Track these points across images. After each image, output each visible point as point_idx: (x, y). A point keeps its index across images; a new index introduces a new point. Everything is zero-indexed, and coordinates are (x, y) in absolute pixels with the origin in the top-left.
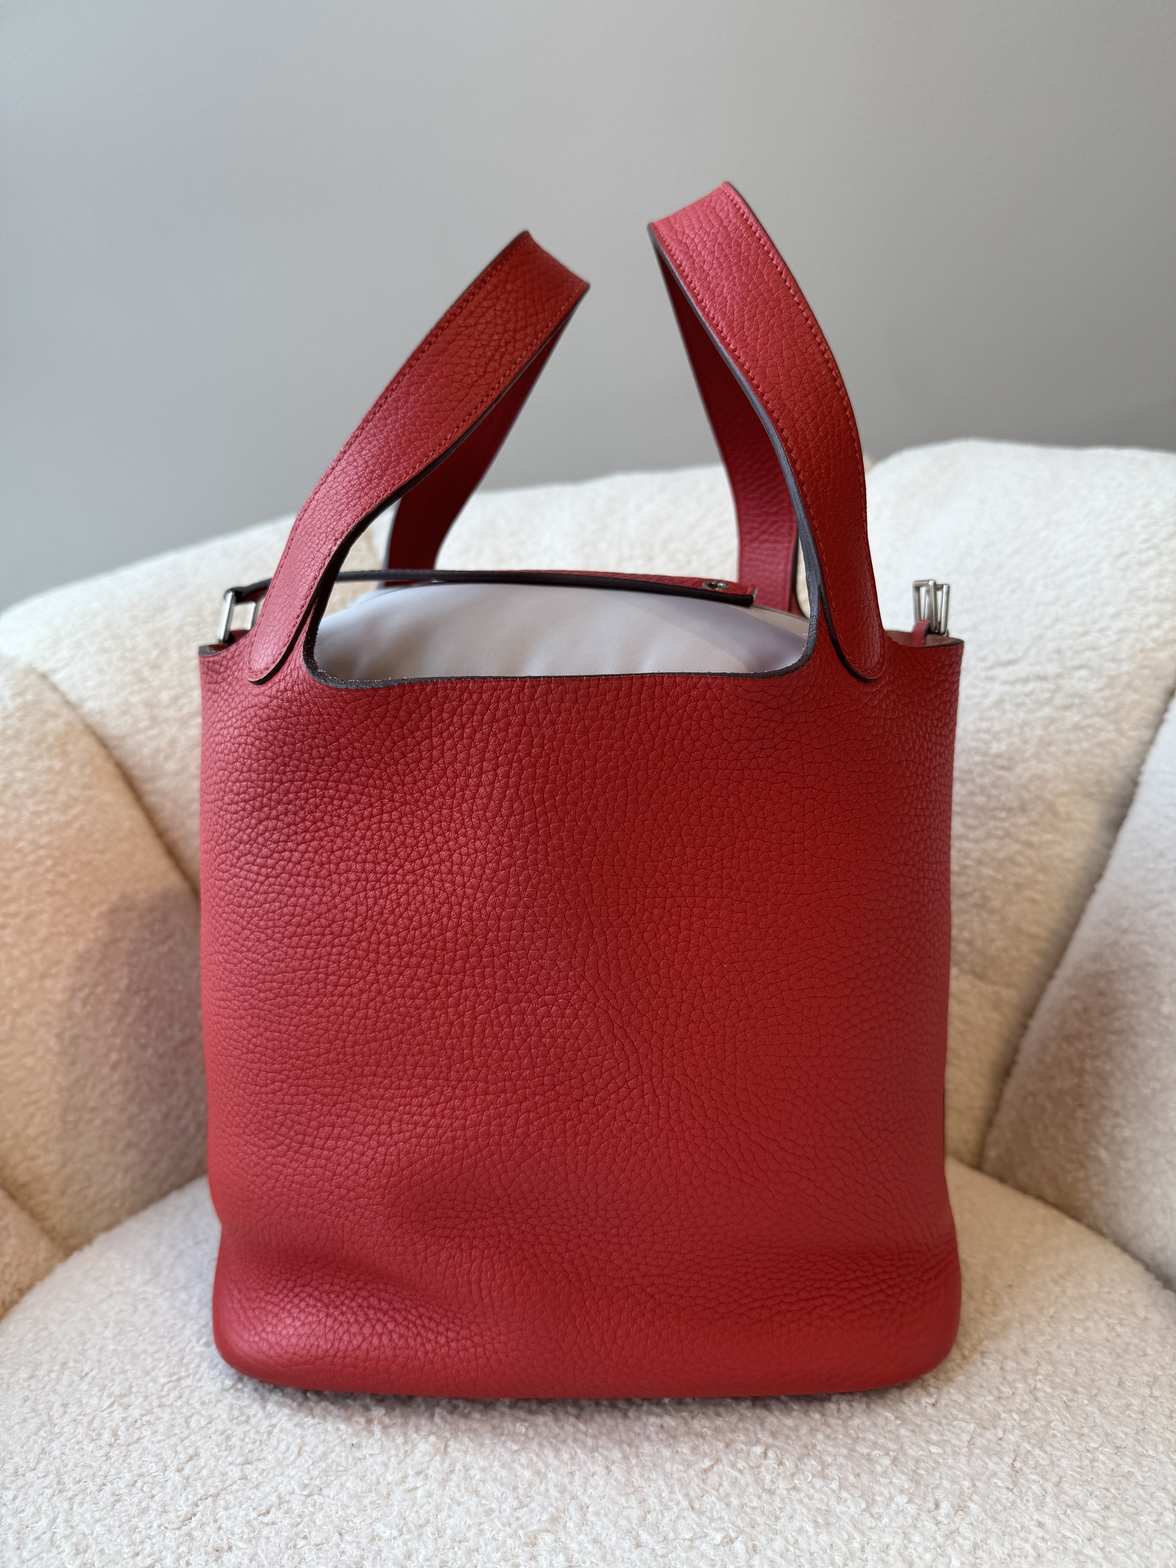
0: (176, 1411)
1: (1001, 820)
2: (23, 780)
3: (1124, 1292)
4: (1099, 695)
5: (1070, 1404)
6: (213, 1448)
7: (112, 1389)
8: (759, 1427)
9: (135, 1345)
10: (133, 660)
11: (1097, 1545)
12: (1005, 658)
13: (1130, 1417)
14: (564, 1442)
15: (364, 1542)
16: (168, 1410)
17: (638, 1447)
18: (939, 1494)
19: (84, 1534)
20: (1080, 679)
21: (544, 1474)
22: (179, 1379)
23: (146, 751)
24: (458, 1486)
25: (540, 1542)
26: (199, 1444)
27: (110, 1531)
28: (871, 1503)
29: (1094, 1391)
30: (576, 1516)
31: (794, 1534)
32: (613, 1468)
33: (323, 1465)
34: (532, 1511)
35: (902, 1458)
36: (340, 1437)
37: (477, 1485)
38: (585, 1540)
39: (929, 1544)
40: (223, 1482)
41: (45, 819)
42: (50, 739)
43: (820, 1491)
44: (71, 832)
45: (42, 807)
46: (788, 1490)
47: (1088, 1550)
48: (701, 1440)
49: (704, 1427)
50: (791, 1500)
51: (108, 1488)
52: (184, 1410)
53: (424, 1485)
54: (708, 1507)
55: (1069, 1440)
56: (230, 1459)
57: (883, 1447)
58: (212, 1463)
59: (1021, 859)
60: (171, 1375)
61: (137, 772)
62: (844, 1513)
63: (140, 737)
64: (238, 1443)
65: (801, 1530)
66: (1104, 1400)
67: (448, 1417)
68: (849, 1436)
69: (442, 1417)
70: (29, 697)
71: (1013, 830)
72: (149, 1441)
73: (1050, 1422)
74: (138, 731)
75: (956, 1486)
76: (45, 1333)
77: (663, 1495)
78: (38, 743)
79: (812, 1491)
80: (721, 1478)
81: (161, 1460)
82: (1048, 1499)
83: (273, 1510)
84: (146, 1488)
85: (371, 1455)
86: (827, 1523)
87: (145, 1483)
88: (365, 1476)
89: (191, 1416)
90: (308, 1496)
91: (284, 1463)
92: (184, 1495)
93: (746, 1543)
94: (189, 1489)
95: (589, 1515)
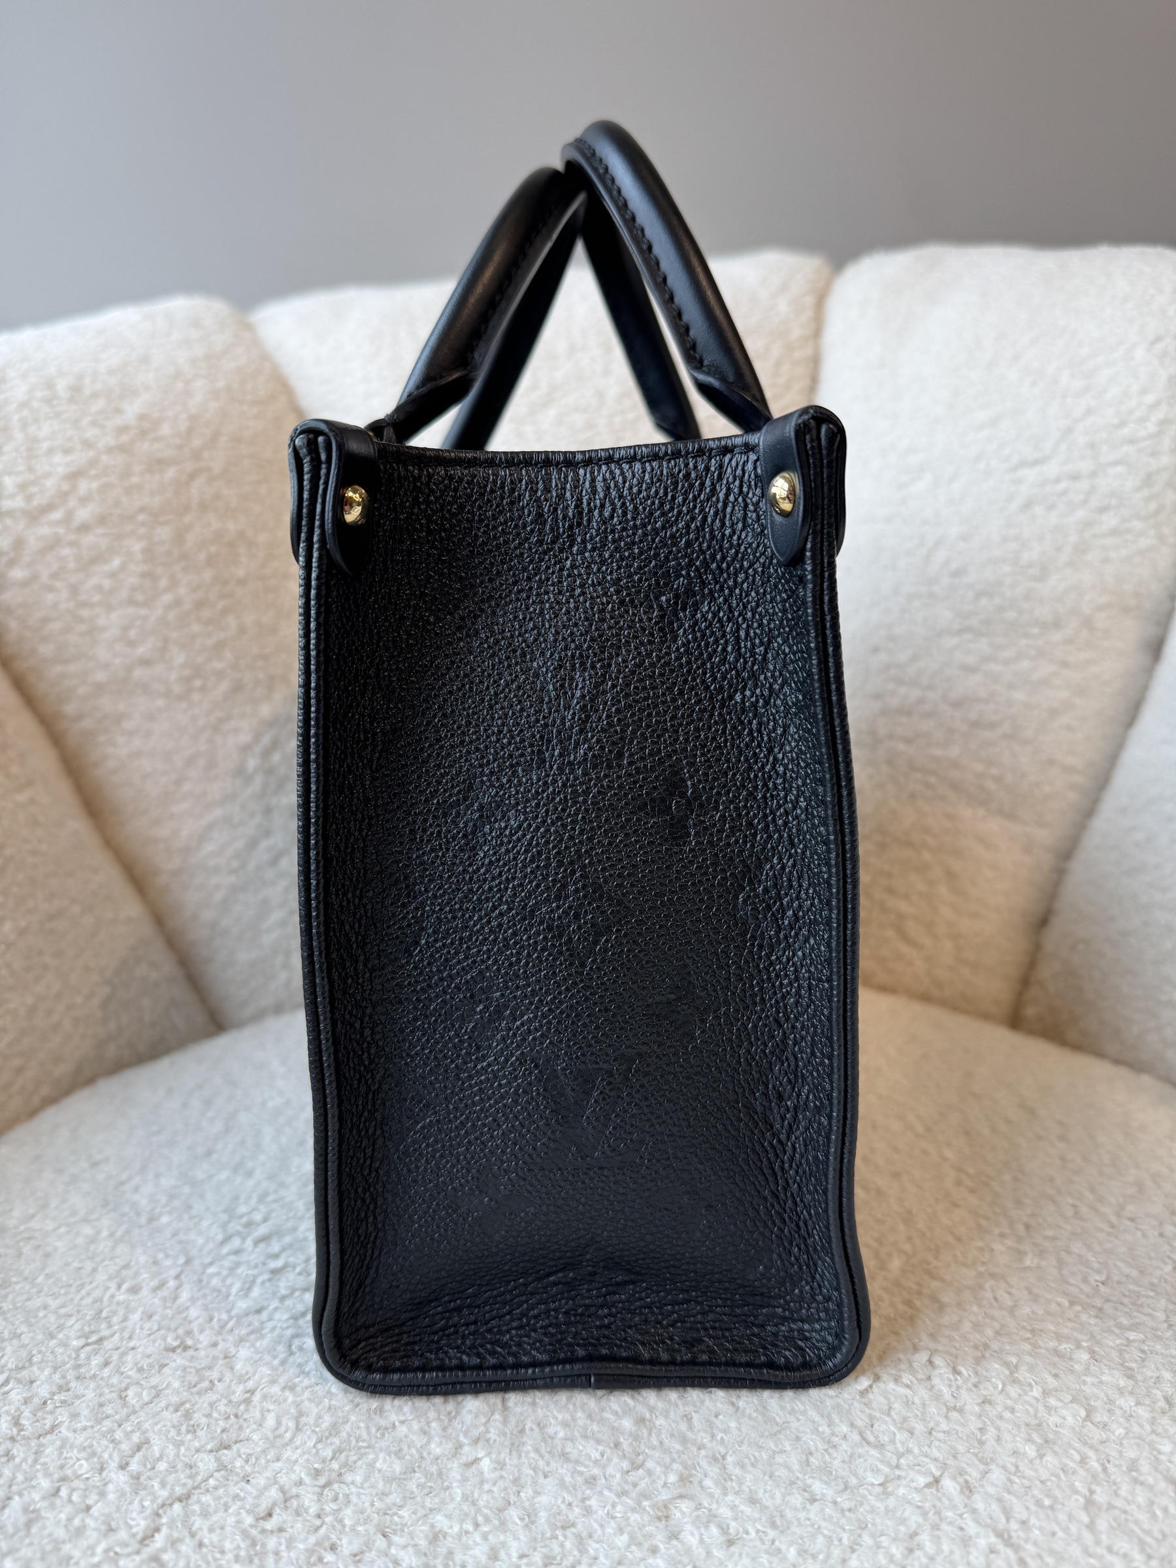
0: (103, 1382)
1: (1034, 637)
6: (167, 1431)
12: (1031, 457)
15: (423, 1543)
16: (92, 1385)
20: (1116, 477)
21: (650, 1421)
22: (100, 1341)
24: (537, 1451)
25: (676, 1513)
26: (147, 1426)
28: (1089, 1410)
30: (714, 1471)
31: (1011, 1460)
33: (337, 1441)
34: (651, 1473)
37: (564, 1446)
38: (737, 1501)
40: (191, 1477)
46: (979, 1405)
50: (990, 1418)
51: (16, 1502)
52: (115, 1381)
53: (488, 1455)
54: (887, 1438)
56: (196, 1444)
58: (171, 1451)
59: (1056, 681)
60: (87, 1338)
62: (1062, 1426)
64: (204, 1420)
65: (1015, 1453)
68: (1024, 1328)
72: (68, 1429)
77: (821, 1429)
80: (888, 1400)
81: (94, 1454)
83: (277, 1510)
84: (75, 1498)
85: (402, 1422)
86: (1046, 1441)
87: (74, 1490)
88: (400, 1450)
89: (126, 1389)
90: (324, 1487)
91: (279, 1442)
92: (136, 1502)
93: (954, 1478)
94: (142, 1493)
95: (730, 1467)
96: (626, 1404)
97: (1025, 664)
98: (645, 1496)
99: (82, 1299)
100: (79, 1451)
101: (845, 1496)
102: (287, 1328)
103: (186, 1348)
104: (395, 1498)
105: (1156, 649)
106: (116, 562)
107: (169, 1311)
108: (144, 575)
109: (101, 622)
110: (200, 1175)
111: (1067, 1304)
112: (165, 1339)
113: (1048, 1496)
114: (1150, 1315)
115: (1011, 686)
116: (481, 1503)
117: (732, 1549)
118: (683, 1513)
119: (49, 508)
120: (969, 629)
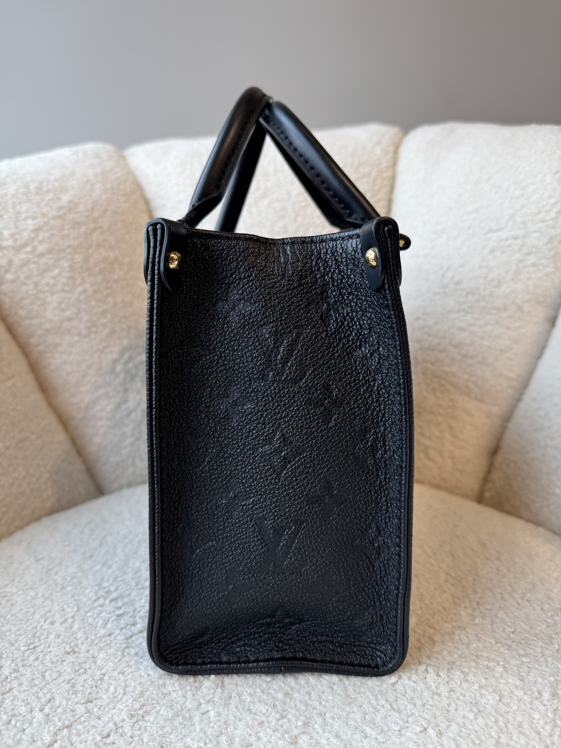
0: (34, 668)
1: (493, 315)
6: (63, 693)
12: (494, 228)
16: (30, 670)
18: (539, 687)
20: (535, 238)
21: (291, 695)
22: (35, 647)
24: (237, 708)
26: (54, 690)
28: (501, 696)
30: (320, 720)
31: (462, 720)
32: (335, 688)
33: (142, 700)
34: (290, 720)
35: (508, 667)
37: (249, 706)
40: (73, 716)
46: (448, 692)
50: (453, 699)
52: (40, 667)
53: (213, 709)
54: (403, 707)
56: (76, 700)
58: (64, 703)
59: (504, 336)
60: (29, 646)
62: (487, 704)
64: (81, 688)
65: (464, 717)
68: (473, 654)
72: (17, 690)
75: (546, 681)
77: (372, 702)
79: (463, 691)
80: (405, 688)
81: (28, 703)
83: (112, 734)
84: (18, 725)
85: (174, 691)
86: (479, 711)
87: (18, 721)
88: (172, 705)
89: (45, 672)
90: (135, 723)
91: (115, 700)
92: (46, 728)
93: (434, 729)
94: (50, 723)
95: (328, 719)
96: (280, 686)
97: (489, 328)
98: (287, 732)
99: (27, 627)
100: (21, 702)
101: (381, 736)
102: (123, 643)
103: (75, 652)
104: (168, 729)
105: (552, 322)
106: (56, 272)
107: (67, 634)
108: (69, 278)
109: (49, 300)
110: (87, 567)
111: (494, 643)
112: (65, 648)
113: (478, 739)
114: (534, 649)
115: (482, 338)
116: (208, 733)
118: (304, 741)
119: (25, 245)
120: (463, 310)
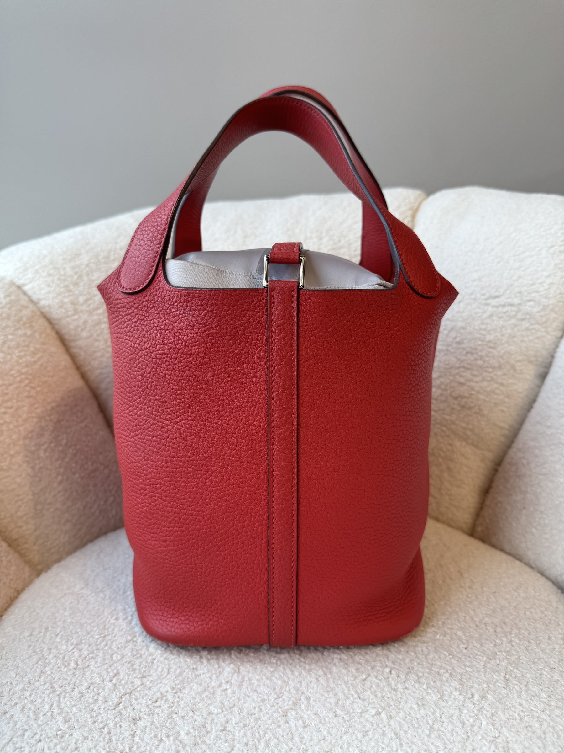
0: (105, 651)
1: (490, 372)
2: (12, 340)
3: (546, 595)
4: (539, 314)
5: (528, 648)
6: (126, 670)
7: (72, 641)
8: (386, 659)
9: (81, 619)
10: (65, 280)
11: (547, 713)
12: (494, 294)
13: (555, 654)
14: (295, 667)
15: (205, 715)
16: (101, 652)
17: (330, 669)
18: (473, 690)
19: (67, 712)
20: (530, 306)
21: (287, 682)
22: (105, 636)
23: (71, 327)
24: (247, 688)
25: (289, 715)
26: (119, 668)
27: (80, 711)
28: (442, 695)
29: (538, 642)
30: (305, 702)
31: (409, 710)
32: (320, 679)
33: (181, 678)
34: (284, 700)
35: (454, 674)
36: (187, 665)
37: (256, 688)
38: (311, 713)
39: (471, 714)
40: (133, 686)
41: (24, 360)
42: (24, 319)
43: (418, 689)
44: (37, 366)
45: (22, 354)
46: (403, 689)
47: (543, 716)
48: (360, 666)
49: (360, 659)
50: (405, 694)
51: (76, 689)
52: (109, 651)
53: (230, 688)
54: (367, 697)
55: (529, 665)
56: (135, 675)
57: (444, 668)
58: (126, 677)
59: (498, 391)
60: (101, 634)
61: (67, 337)
62: (431, 700)
63: (69, 320)
64: (138, 668)
65: (411, 708)
66: (542, 646)
67: (238, 655)
68: (429, 663)
69: (235, 655)
70: (13, 297)
71: (495, 377)
72: (94, 666)
73: (519, 657)
74: (68, 316)
75: (480, 687)
76: (34, 614)
77: (345, 692)
78: (18, 321)
79: (414, 689)
80: (371, 683)
81: (101, 676)
82: (523, 693)
83: (159, 700)
84: (95, 690)
85: (203, 673)
86: (423, 705)
87: (95, 687)
88: (201, 683)
89: (113, 655)
90: (175, 693)
91: (162, 677)
92: (114, 693)
93: (386, 714)
94: (117, 690)
95: (311, 701)
96: (280, 675)
98: (280, 707)
100: (97, 674)
101: (347, 716)
103: (134, 641)
107: (128, 628)
111: (448, 654)
113: (417, 724)
115: (479, 392)
117: (305, 729)
